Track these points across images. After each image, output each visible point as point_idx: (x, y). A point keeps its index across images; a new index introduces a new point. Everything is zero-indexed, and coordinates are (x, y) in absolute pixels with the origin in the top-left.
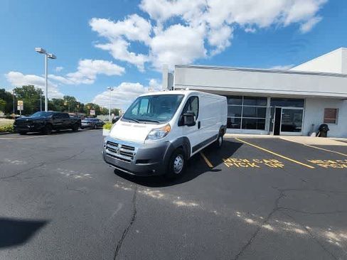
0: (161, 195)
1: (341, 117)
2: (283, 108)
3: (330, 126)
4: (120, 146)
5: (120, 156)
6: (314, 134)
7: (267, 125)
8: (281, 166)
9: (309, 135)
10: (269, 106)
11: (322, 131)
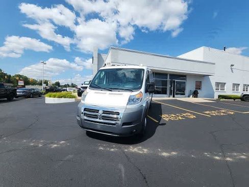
0: (145, 150)
1: (203, 86)
2: (176, 80)
3: (199, 91)
4: (101, 112)
5: (102, 121)
6: (192, 96)
7: (168, 92)
8: (194, 117)
9: (189, 97)
10: (168, 79)
11: (195, 94)
